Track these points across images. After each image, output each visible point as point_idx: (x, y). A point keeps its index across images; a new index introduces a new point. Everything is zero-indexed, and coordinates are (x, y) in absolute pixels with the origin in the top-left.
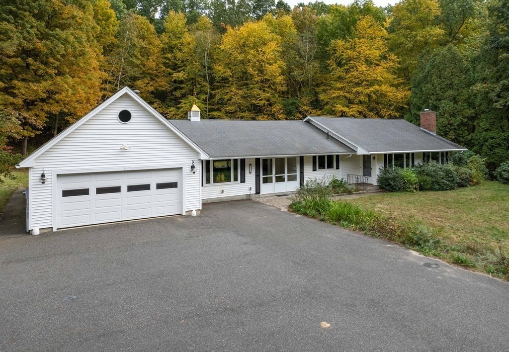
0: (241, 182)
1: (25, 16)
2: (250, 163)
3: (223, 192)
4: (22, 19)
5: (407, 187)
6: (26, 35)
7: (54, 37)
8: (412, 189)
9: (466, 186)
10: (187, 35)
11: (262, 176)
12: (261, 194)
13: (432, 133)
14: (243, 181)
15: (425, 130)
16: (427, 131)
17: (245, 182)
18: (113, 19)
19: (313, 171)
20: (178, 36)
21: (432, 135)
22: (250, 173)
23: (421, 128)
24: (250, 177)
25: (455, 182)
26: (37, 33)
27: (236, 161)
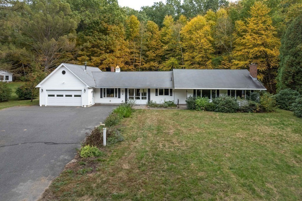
0: (118, 98)
2: (123, 90)
3: (110, 101)
11: (128, 96)
13: (253, 78)
15: (251, 76)
19: (156, 96)
24: (123, 96)
27: (116, 89)
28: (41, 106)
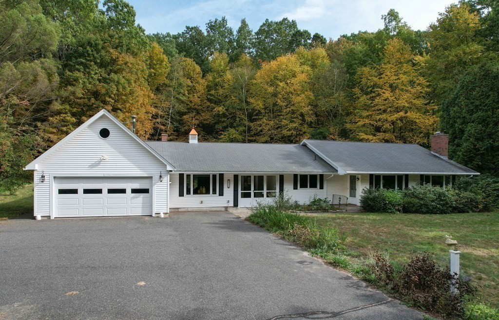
0: (219, 195)
1: (91, 66)
2: (229, 179)
3: (202, 202)
4: (89, 68)
5: (389, 208)
6: (90, 80)
7: (110, 80)
8: (394, 210)
9: (468, 212)
10: (228, 73)
11: (240, 192)
12: (239, 207)
13: (442, 157)
14: (221, 194)
15: (436, 154)
16: (437, 155)
17: (223, 195)
18: (165, 63)
19: (294, 189)
20: (220, 74)
21: (442, 159)
22: (228, 188)
23: (432, 152)
24: (229, 192)
25: (448, 206)
26: (100, 78)
27: (214, 176)
28: (39, 218)
